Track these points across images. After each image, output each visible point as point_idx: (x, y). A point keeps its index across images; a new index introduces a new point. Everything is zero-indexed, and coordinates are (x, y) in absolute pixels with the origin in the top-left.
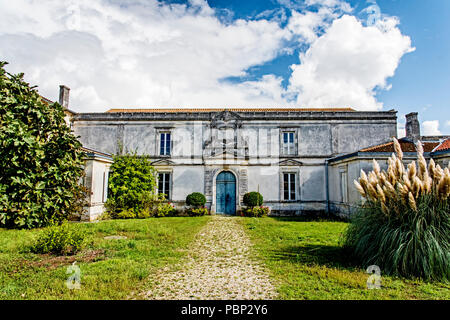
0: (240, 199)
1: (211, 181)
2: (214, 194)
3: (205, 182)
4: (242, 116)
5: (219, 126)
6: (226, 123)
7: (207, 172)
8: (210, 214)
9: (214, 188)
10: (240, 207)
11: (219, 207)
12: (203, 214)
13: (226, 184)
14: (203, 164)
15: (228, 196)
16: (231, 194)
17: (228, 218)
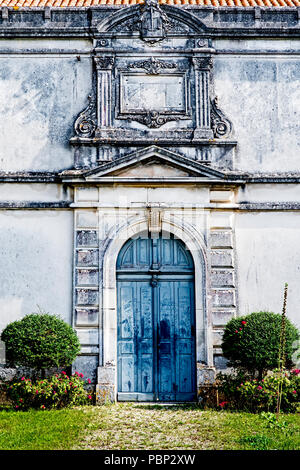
0: (211, 340)
1: (97, 271)
2: (110, 320)
3: (75, 274)
4: (209, 21)
5: (122, 62)
6: (151, 51)
7: (82, 236)
8: (93, 401)
9: (109, 299)
10: (210, 370)
11: (129, 374)
12: (65, 399)
13: (153, 284)
14: (65, 206)
15: (162, 330)
16: (178, 323)
17: (166, 416)
